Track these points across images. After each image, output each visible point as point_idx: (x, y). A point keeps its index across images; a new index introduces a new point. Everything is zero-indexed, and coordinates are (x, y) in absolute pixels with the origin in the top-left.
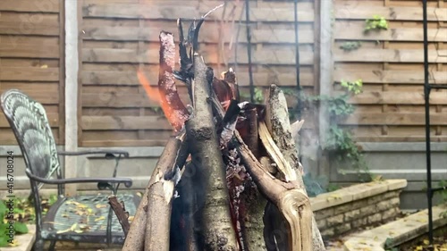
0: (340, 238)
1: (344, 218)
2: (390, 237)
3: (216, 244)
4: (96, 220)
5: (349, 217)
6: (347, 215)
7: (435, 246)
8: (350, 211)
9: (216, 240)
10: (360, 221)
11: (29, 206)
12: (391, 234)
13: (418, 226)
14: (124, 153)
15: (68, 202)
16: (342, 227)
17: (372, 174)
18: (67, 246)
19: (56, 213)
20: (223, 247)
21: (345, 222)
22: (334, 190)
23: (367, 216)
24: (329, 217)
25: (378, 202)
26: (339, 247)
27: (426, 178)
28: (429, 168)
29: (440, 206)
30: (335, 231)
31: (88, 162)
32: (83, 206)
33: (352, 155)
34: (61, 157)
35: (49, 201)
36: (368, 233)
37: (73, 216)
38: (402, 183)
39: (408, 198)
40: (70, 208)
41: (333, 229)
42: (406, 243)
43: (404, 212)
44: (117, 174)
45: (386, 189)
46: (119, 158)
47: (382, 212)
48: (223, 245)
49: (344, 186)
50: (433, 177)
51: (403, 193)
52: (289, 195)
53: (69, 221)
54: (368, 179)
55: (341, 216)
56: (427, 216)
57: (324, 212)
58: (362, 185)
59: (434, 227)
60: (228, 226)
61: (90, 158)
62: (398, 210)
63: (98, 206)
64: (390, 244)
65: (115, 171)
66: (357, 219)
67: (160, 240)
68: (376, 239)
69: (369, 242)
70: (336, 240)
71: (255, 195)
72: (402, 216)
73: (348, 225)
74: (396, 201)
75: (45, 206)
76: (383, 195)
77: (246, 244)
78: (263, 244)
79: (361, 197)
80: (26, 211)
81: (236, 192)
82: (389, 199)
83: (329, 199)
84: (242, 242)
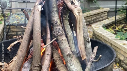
0: (90, 25)
1: (92, 19)
2: (104, 24)
3: (54, 23)
4: (21, 20)
5: (93, 19)
7: (117, 26)
9: (54, 22)
10: (96, 20)
11: (2, 16)
12: (104, 23)
13: (112, 21)
14: (29, 1)
15: (13, 15)
16: (91, 22)
17: (100, 7)
18: (14, 27)
19: (10, 18)
20: (57, 24)
21: (92, 20)
22: (89, 11)
23: (98, 19)
24: (88, 19)
25: (101, 15)
26: (90, 27)
27: (115, 8)
28: (116, 5)
29: (119, 15)
30: (89, 23)
31: (18, 4)
32: (18, 16)
33: (94, 1)
34: (10, 2)
35: (8, 15)
36: (98, 23)
37: (15, 19)
38: (108, 9)
39: (110, 13)
40: (14, 17)
41: (88, 22)
42: (108, 26)
43: (108, 17)
44: (27, 7)
45: (103, 11)
46: (27, 3)
47: (102, 17)
48: (56, 23)
49: (92, 10)
50: (117, 7)
51: (108, 12)
52: (76, 9)
53: (14, 20)
54: (99, 8)
55: (91, 19)
56: (115, 18)
57: (86, 18)
58: (97, 10)
59: (117, 21)
60: (58, 18)
61: (19, 3)
62: (107, 17)
63: (22, 16)
64: (104, 26)
65: (26, 6)
66: (95, 19)
67: (38, 22)
68: (100, 25)
69: (98, 25)
70: (89, 25)
71: (66, 9)
72: (108, 18)
73: (93, 21)
74: (106, 14)
75: (7, 16)
76: (102, 13)
77: (63, 24)
78: (68, 24)
80: (1, 18)
81: (60, 9)
82: (104, 14)
83: (88, 14)
84: (62, 23)
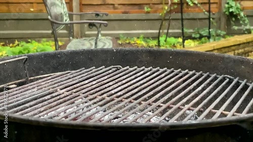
5: (238, 53)
6: (236, 52)
8: (238, 49)
14: (106, 14)
23: (248, 53)
24: (226, 52)
33: (241, 17)
55: (233, 52)
79: (245, 41)
